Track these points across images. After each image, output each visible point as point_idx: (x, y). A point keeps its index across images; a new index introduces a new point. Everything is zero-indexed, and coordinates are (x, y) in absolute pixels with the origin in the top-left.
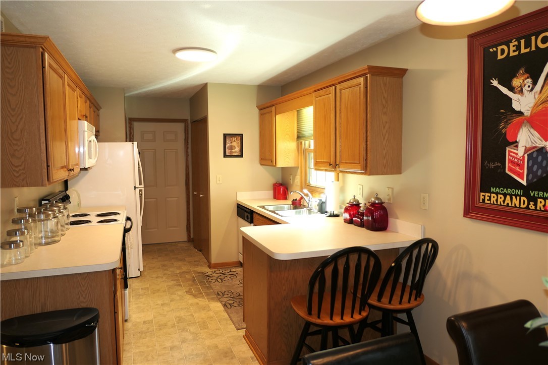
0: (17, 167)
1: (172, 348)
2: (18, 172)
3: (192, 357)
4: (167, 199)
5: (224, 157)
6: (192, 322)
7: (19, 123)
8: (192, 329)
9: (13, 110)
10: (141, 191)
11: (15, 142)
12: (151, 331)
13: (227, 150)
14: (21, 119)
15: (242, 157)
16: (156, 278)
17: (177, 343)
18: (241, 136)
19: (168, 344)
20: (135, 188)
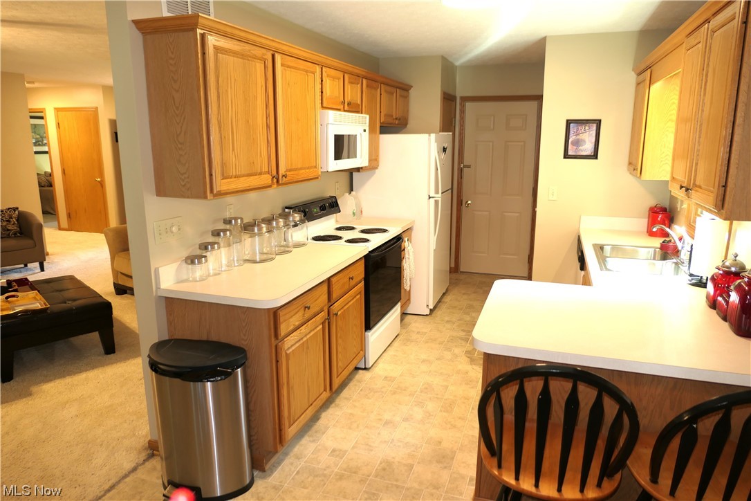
0: (182, 174)
1: (387, 423)
2: (183, 181)
3: (399, 444)
4: (506, 214)
5: (565, 157)
6: (438, 396)
7: (182, 124)
8: (430, 406)
9: (177, 108)
10: (436, 202)
11: (180, 146)
12: (382, 392)
13: (570, 146)
14: (184, 119)
15: (596, 158)
16: (447, 321)
17: (398, 419)
18: (598, 123)
19: (387, 416)
20: (430, 198)
